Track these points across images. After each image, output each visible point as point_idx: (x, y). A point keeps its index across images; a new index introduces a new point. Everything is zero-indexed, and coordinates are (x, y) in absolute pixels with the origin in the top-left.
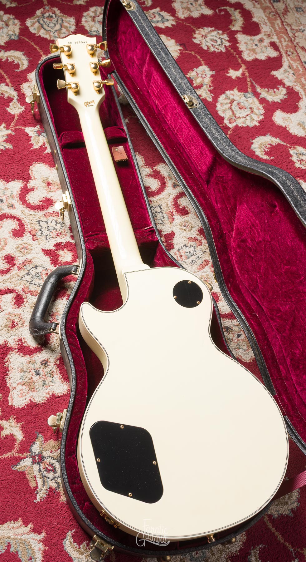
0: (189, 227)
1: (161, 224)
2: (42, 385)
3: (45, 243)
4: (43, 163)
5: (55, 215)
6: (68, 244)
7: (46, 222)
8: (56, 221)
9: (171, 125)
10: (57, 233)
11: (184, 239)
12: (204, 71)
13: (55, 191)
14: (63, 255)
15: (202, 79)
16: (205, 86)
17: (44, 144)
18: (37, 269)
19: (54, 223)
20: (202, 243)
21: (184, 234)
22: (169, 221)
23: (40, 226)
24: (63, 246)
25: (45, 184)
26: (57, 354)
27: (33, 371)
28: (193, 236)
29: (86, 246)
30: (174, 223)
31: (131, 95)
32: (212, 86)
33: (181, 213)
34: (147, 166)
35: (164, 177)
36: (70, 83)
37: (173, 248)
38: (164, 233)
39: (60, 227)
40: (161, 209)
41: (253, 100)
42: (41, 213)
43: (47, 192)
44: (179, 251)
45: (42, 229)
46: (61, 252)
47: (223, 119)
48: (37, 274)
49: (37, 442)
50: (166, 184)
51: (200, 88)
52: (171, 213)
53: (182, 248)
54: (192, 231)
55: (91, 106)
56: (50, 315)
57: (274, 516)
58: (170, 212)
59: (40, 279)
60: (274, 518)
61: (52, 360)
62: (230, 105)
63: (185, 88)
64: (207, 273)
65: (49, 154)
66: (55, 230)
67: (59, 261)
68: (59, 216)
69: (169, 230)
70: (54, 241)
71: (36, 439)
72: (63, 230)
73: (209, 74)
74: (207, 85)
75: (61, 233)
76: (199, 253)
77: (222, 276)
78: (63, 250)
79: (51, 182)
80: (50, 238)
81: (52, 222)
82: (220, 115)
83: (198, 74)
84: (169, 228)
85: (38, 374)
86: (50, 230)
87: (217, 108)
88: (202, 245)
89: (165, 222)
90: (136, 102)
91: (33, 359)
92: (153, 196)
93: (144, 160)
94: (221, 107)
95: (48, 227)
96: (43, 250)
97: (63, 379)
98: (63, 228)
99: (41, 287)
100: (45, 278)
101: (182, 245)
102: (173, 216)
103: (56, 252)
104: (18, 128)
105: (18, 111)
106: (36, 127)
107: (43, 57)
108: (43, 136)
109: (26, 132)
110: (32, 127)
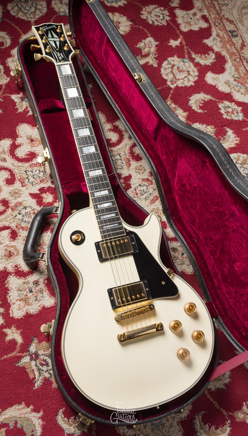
0: (142, 170)
1: (121, 169)
2: (34, 300)
3: (32, 188)
4: (27, 123)
5: (39, 165)
6: (50, 188)
7: (32, 171)
8: (39, 170)
9: (125, 93)
10: (41, 179)
11: (139, 180)
12: (150, 42)
13: (37, 146)
14: (46, 197)
15: (149, 49)
16: (151, 55)
17: (27, 108)
18: (26, 209)
19: (38, 171)
20: (153, 182)
21: (139, 176)
22: (126, 166)
23: (27, 174)
24: (45, 190)
25: (29, 141)
26: (45, 276)
27: (27, 290)
28: (146, 177)
29: (63, 191)
30: (131, 167)
31: (93, 68)
32: (157, 54)
33: (136, 159)
34: (108, 123)
35: (122, 131)
37: (131, 187)
38: (123, 176)
39: (43, 175)
40: (120, 156)
41: (189, 64)
42: (27, 165)
43: (31, 147)
44: (135, 190)
45: (29, 177)
46: (44, 195)
47: (166, 81)
48: (27, 214)
49: (33, 344)
50: (124, 136)
51: (148, 56)
52: (128, 160)
53: (137, 187)
54: (145, 174)
56: (38, 246)
57: (212, 390)
58: (127, 158)
59: (29, 217)
60: (212, 391)
61: (41, 281)
62: (172, 69)
63: (135, 67)
64: (158, 206)
65: (31, 116)
66: (39, 178)
67: (43, 203)
68: (41, 166)
69: (127, 174)
70: (38, 187)
71: (32, 341)
72: (45, 177)
73: (154, 44)
74: (153, 53)
75: (43, 180)
76: (151, 191)
77: (168, 211)
78: (46, 193)
79: (34, 139)
80: (35, 184)
81: (36, 171)
82: (164, 78)
83: (145, 45)
84: (127, 172)
85: (31, 292)
86: (35, 178)
87: (162, 73)
88: (152, 184)
89: (124, 167)
91: (27, 280)
92: (114, 146)
93: (105, 118)
94: (165, 71)
95: (33, 175)
96: (31, 194)
97: (50, 295)
98: (45, 176)
99: (30, 223)
100: (33, 216)
101: (138, 185)
102: (129, 162)
103: (40, 195)
104: (6, 96)
105: (5, 82)
106: (20, 94)
107: (23, 36)
108: (25, 102)
109: (12, 99)
110: (16, 95)
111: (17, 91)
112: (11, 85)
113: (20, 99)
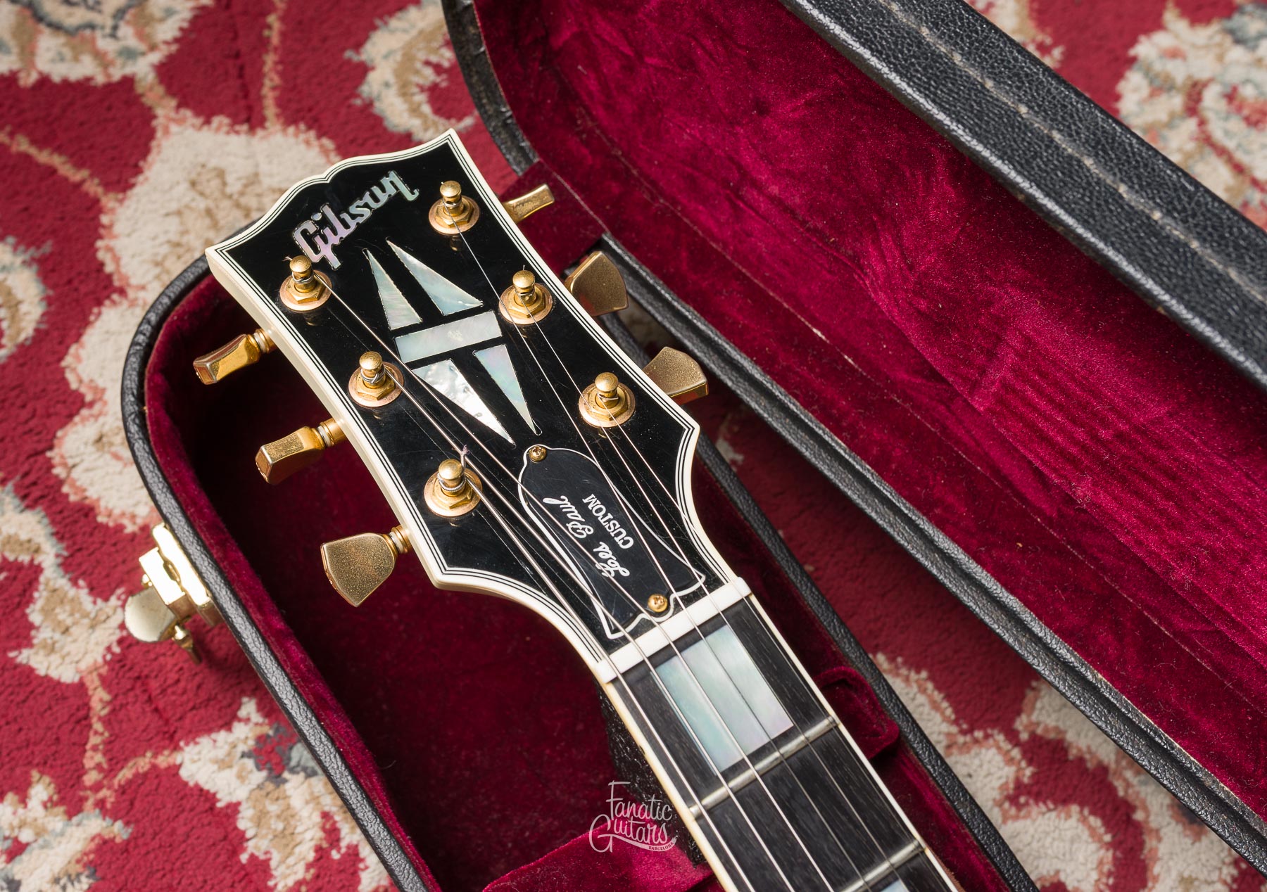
17: (331, 837)
31: (795, 406)
34: (979, 734)
35: (1103, 769)
50: (1139, 816)
62: (1196, 120)
90: (853, 446)
93: (938, 696)
104: (137, 775)
105: (91, 646)
106: (240, 720)
107: (112, 210)
108: (302, 775)
109: (191, 784)
110: (214, 736)
111: (209, 700)
112: (152, 656)
113: (250, 763)
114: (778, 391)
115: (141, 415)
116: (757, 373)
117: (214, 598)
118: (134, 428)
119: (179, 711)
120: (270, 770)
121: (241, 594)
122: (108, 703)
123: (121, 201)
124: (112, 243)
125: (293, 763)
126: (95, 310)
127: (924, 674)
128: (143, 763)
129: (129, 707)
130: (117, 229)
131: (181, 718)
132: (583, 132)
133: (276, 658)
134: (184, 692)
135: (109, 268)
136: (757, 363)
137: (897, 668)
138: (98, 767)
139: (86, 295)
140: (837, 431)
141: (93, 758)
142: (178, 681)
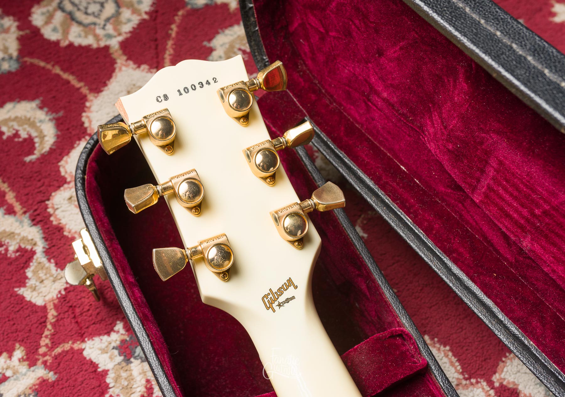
17: (150, 391)
36: (199, 248)
55: (288, 300)
93: (454, 359)
104: (63, 351)
105: (52, 290)
106: (114, 331)
107: (92, 101)
108: (140, 360)
109: (88, 358)
110: (101, 337)
111: (102, 320)
112: (79, 297)
113: (116, 352)
114: (381, 193)
115: (83, 179)
116: (371, 184)
117: (103, 264)
118: (79, 185)
119: (87, 324)
120: (125, 356)
121: (116, 264)
122: (56, 316)
123: (96, 97)
124: (89, 114)
125: (136, 354)
126: (77, 142)
127: (448, 348)
128: (67, 346)
129: (65, 320)
130: (93, 109)
131: (87, 328)
132: (301, 71)
133: (127, 294)
134: (91, 316)
135: (86, 125)
136: (372, 179)
137: (434, 343)
138: (47, 345)
139: (74, 135)
140: (408, 213)
141: (45, 341)
142: (89, 310)
